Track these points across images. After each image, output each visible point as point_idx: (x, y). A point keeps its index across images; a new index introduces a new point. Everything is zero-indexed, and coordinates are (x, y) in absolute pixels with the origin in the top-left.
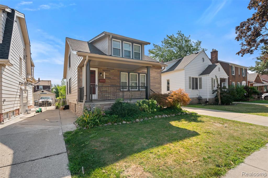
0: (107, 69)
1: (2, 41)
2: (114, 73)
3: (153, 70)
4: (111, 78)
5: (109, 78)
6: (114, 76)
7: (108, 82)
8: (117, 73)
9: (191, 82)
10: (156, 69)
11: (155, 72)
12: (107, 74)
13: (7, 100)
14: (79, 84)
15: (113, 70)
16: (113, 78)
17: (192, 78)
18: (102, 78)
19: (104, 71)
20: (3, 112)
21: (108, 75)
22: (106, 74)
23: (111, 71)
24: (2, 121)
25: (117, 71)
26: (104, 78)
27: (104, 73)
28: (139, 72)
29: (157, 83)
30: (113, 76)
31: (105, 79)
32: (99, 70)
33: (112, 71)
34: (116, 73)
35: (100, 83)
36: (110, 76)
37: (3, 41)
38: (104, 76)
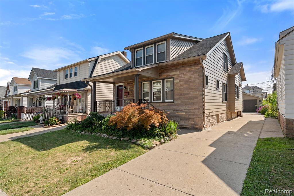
0: (130, 81)
5: (132, 91)
7: (131, 95)
12: (130, 87)
19: (128, 84)
27: (128, 86)
29: (192, 89)
31: (128, 92)
32: (125, 84)
35: (125, 96)
38: (127, 89)
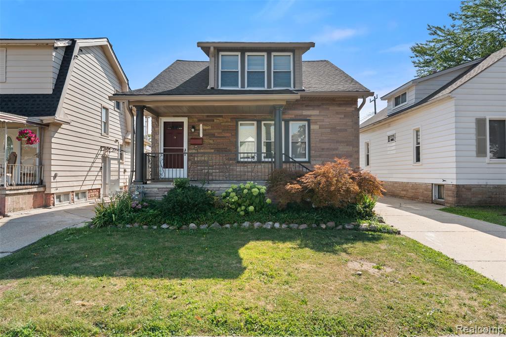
0: (208, 116)
1: (52, 90)
2: (223, 124)
3: (328, 109)
4: (216, 134)
5: (212, 136)
6: (223, 130)
7: (209, 144)
8: (229, 124)
9: (485, 135)
10: (340, 105)
11: (337, 113)
12: (206, 128)
13: (59, 174)
14: (153, 149)
15: (220, 119)
16: (218, 135)
17: (490, 121)
18: (196, 135)
19: (200, 121)
20: (53, 191)
21: (208, 129)
22: (204, 127)
23: (215, 121)
24: (52, 205)
25: (229, 120)
26: (201, 136)
27: (201, 125)
28: (287, 117)
29: (342, 142)
30: (221, 131)
31: (202, 138)
32: (191, 121)
33: (218, 121)
34: (227, 124)
35: (192, 147)
36: (215, 131)
37: (54, 90)
38: (199, 132)
